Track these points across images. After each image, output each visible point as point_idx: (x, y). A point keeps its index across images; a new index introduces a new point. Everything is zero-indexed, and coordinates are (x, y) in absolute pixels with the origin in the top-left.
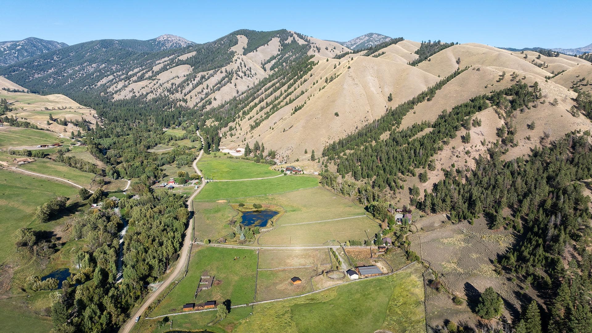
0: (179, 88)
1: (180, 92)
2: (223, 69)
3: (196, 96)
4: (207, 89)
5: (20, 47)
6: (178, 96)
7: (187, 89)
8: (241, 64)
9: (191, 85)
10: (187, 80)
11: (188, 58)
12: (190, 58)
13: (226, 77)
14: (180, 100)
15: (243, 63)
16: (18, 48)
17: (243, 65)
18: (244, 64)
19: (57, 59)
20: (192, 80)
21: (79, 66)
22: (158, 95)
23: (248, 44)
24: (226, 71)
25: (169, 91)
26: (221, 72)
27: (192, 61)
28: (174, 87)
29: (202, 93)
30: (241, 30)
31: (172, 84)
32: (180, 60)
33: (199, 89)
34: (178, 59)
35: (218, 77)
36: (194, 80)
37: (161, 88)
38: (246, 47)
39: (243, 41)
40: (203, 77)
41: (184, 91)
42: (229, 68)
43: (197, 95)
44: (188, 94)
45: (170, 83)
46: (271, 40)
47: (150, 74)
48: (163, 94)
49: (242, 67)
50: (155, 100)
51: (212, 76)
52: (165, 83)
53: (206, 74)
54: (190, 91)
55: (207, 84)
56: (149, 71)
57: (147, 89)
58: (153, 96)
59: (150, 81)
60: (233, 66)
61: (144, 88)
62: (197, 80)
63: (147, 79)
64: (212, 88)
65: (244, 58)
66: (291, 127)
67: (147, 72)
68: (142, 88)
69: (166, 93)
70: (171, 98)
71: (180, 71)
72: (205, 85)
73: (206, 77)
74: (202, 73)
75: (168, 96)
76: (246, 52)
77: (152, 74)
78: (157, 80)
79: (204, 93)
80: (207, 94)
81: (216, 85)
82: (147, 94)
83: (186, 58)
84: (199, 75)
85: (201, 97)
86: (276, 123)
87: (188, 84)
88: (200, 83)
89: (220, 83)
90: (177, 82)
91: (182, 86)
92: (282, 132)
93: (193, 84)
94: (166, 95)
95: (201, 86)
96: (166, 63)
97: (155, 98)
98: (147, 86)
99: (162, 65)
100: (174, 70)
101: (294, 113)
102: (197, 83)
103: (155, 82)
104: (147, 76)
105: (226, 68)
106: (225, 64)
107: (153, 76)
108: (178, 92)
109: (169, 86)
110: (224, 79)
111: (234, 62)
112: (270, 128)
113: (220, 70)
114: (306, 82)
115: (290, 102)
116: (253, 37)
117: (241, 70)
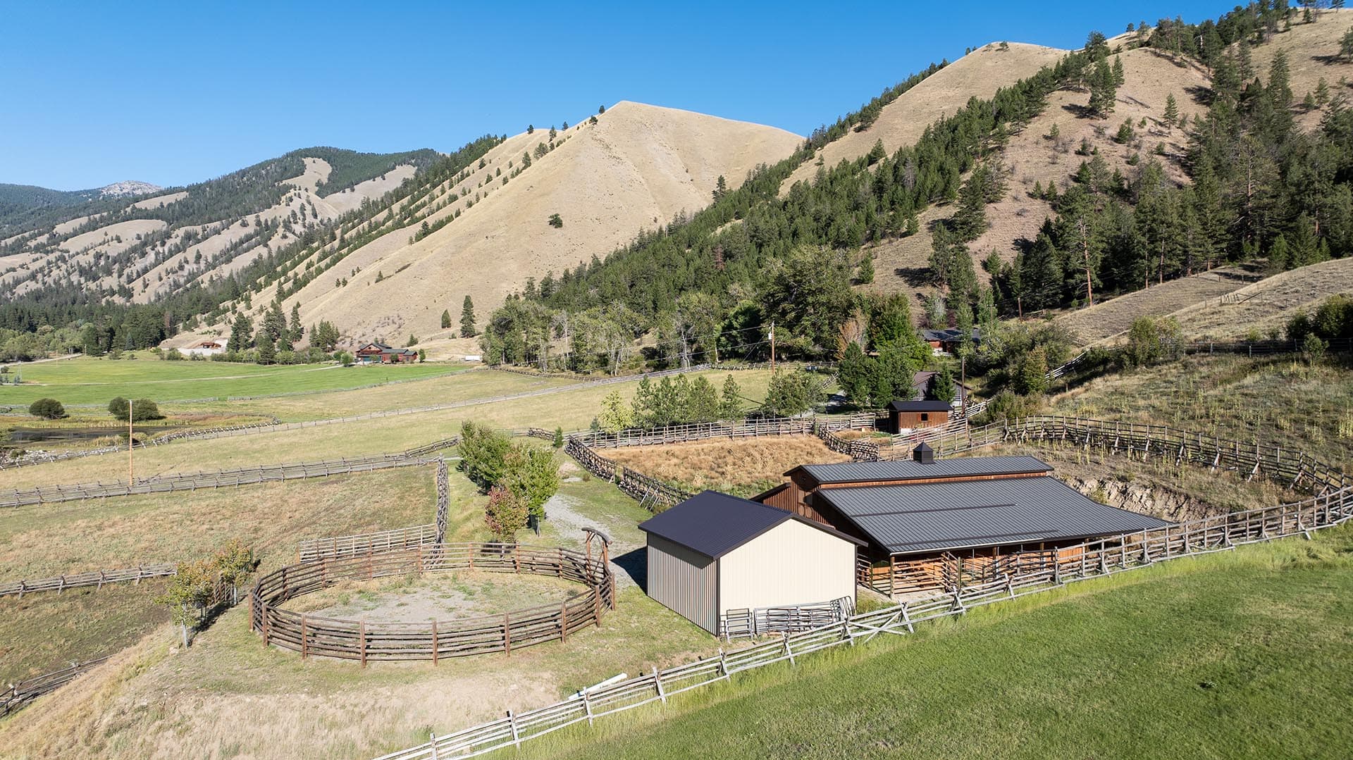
0: (117, 266)
1: (115, 275)
2: (251, 219)
3: (161, 279)
4: (196, 262)
6: (110, 282)
7: (139, 264)
8: (303, 208)
9: (151, 257)
10: (145, 244)
11: (162, 206)
12: (169, 205)
13: (257, 233)
14: (113, 293)
15: (308, 208)
17: (308, 211)
18: (314, 209)
20: (158, 243)
22: (50, 281)
23: (331, 176)
24: (258, 223)
25: (82, 272)
26: (244, 225)
27: (173, 211)
28: (102, 262)
29: (180, 273)
30: (316, 149)
31: (98, 256)
32: (140, 210)
33: (173, 262)
34: (133, 207)
35: (235, 233)
36: (163, 244)
37: (64, 267)
38: (325, 181)
39: (319, 170)
40: (189, 237)
41: (127, 271)
42: (266, 215)
43: (165, 278)
44: (139, 276)
45: (92, 252)
46: (394, 168)
47: (43, 239)
48: (63, 282)
49: (304, 215)
50: (37, 296)
51: (218, 232)
52: (78, 254)
53: (199, 229)
54: (146, 271)
55: (198, 252)
56: (41, 234)
57: (22, 273)
58: (32, 286)
59: (38, 255)
60: (280, 212)
61: (14, 270)
62: (170, 243)
63: (29, 250)
64: (210, 260)
65: (315, 199)
66: (404, 268)
67: (33, 237)
68: (8, 271)
69: (75, 278)
70: (87, 289)
71: (131, 231)
72: (191, 253)
73: (199, 237)
74: (189, 228)
75: (80, 284)
76: (323, 191)
77: (48, 239)
78: (58, 254)
79: (186, 273)
80: (194, 273)
81: (223, 253)
82: (17, 282)
83: (158, 205)
84: (181, 232)
85: (174, 282)
86: (358, 270)
87: (143, 255)
88: (178, 249)
89: (235, 249)
90: (114, 250)
91: (125, 259)
92: (373, 283)
93: (157, 254)
94: (75, 283)
95: (179, 257)
96: (97, 216)
97: (38, 290)
98: (22, 267)
99: (84, 220)
100: (114, 230)
101: (419, 238)
102: (170, 250)
103: (52, 257)
104: (32, 244)
105: (258, 216)
106: (257, 208)
107: (49, 245)
108: (109, 273)
109: (87, 260)
110: (248, 239)
111: (284, 204)
112: (338, 284)
113: (240, 221)
114: (465, 179)
115: (410, 223)
116: (347, 163)
117: (300, 221)
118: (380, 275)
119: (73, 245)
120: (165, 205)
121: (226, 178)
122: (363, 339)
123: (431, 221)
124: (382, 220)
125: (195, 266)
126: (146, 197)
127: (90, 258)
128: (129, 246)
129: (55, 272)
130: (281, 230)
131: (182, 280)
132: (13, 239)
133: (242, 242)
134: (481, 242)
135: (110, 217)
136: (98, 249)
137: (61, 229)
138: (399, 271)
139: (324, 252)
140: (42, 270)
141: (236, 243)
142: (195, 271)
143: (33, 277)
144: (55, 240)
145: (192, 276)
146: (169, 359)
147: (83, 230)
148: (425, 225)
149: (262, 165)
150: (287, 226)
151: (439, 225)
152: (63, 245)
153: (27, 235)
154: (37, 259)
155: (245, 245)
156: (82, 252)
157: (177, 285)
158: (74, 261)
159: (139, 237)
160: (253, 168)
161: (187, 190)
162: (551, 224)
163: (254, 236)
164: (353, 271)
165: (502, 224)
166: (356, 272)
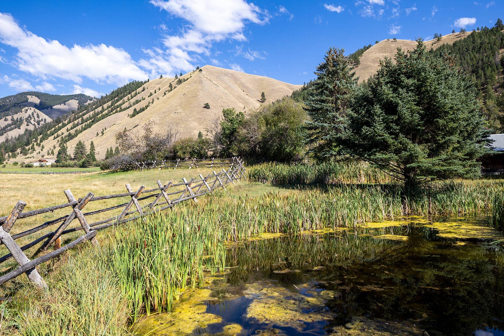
2: (9, 118)
8: (33, 114)
17: (35, 115)
23: (40, 103)
24: (13, 120)
26: (6, 120)
35: (2, 123)
38: (39, 105)
39: (34, 100)
42: (16, 117)
46: (69, 101)
49: (34, 117)
60: (23, 115)
66: (136, 126)
76: (39, 108)
86: (106, 129)
101: (133, 115)
105: (12, 117)
106: (11, 114)
110: (9, 125)
111: (24, 112)
112: (98, 134)
113: (4, 119)
114: (138, 95)
115: (122, 110)
116: (46, 98)
117: (33, 119)
118: (125, 129)
123: (137, 108)
133: (6, 127)
134: (173, 115)
138: (134, 127)
139: (74, 124)
141: (4, 128)
146: (26, 167)
150: (28, 121)
151: (142, 110)
155: (9, 128)
162: (205, 107)
163: (12, 125)
164: (103, 129)
165: (178, 108)
166: (104, 130)
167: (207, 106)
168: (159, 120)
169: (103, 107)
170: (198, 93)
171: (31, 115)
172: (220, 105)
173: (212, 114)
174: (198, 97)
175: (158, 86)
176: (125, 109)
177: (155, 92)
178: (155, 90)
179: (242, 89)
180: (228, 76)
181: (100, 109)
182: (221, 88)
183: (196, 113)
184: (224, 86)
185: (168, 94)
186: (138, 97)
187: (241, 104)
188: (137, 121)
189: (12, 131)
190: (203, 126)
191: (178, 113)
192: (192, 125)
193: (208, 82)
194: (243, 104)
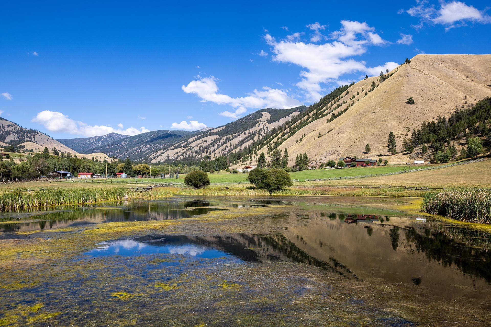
0: (206, 150)
1: (206, 153)
2: (247, 132)
4: (230, 147)
5: (104, 139)
6: (204, 155)
7: (212, 149)
8: (264, 127)
9: (216, 146)
10: (214, 142)
12: (220, 131)
16: (102, 140)
17: (265, 128)
18: (267, 127)
19: (124, 144)
20: (218, 142)
21: (137, 147)
22: (187, 156)
23: (271, 117)
24: (250, 133)
25: (196, 152)
26: (245, 134)
27: (222, 132)
28: (202, 149)
29: (225, 150)
30: (265, 110)
31: (200, 147)
32: (212, 133)
33: (223, 147)
34: (210, 132)
35: (242, 136)
36: (219, 142)
37: (191, 151)
38: (269, 119)
39: (266, 116)
40: (228, 139)
41: (209, 151)
42: (252, 130)
43: (220, 153)
44: (212, 152)
45: (199, 146)
46: (292, 113)
47: (185, 143)
48: (191, 156)
49: (264, 129)
51: (237, 137)
52: (195, 147)
53: (231, 136)
54: (214, 151)
55: (231, 143)
56: (185, 142)
57: (179, 154)
58: (182, 157)
59: (184, 148)
60: (257, 129)
61: (177, 153)
62: (222, 141)
63: (182, 147)
64: (235, 146)
65: (267, 124)
66: (331, 131)
67: (183, 143)
68: (176, 154)
69: (194, 154)
70: (197, 158)
71: (210, 139)
72: (228, 144)
73: (231, 138)
74: (228, 136)
75: (195, 156)
76: (269, 122)
77: (187, 143)
78: (189, 147)
79: (227, 150)
80: (229, 150)
81: (238, 144)
82: (178, 156)
83: (217, 131)
84: (225, 138)
85: (224, 153)
86: (305, 136)
87: (213, 146)
88: (225, 143)
89: (243, 142)
90: (205, 145)
91: (208, 148)
92: (317, 138)
93: (218, 145)
94: (194, 156)
95: (225, 145)
96: (200, 136)
97: (184, 158)
98: (179, 152)
99: (196, 137)
100: (204, 139)
101: (331, 120)
102: (222, 144)
103: (188, 149)
104: (182, 145)
105: (249, 131)
106: (249, 128)
107: (187, 145)
108: (203, 152)
109: (197, 148)
110: (247, 138)
111: (257, 126)
112: (297, 142)
113: (243, 133)
114: (341, 99)
115: (323, 116)
116: (276, 113)
117: (263, 132)
118: (320, 134)
119: (193, 145)
120: (219, 131)
121: (237, 121)
122: (322, 161)
123: (336, 112)
124: (305, 119)
125: (230, 148)
126: (214, 129)
127: (198, 147)
128: (210, 143)
129: (188, 153)
130: (257, 135)
131: (226, 153)
132: (178, 144)
133: (244, 139)
134: (370, 116)
135: (203, 136)
136: (200, 145)
137: (190, 140)
138: (329, 132)
139: (283, 133)
140: (185, 152)
142: (230, 150)
143: (182, 155)
144: (188, 144)
145: (229, 151)
146: (233, 173)
147: (196, 140)
148: (333, 114)
149: (248, 116)
150: (259, 133)
151: (340, 114)
152: (190, 145)
153: (181, 142)
154: (184, 149)
155: (246, 140)
156: (196, 146)
157: (224, 154)
158: (194, 149)
159: (212, 140)
160: (245, 117)
161: (225, 126)
162: (408, 103)
163: (248, 137)
164: (302, 136)
165: (377, 107)
166: (304, 136)
167: (411, 101)
168: (355, 123)
169: (309, 116)
170: (402, 88)
171: (262, 128)
172: (430, 98)
173: (416, 110)
174: (402, 92)
175: (361, 88)
176: (326, 115)
177: (358, 94)
178: (358, 92)
179: (464, 75)
180: (447, 63)
181: (306, 117)
182: (434, 78)
183: (396, 111)
184: (438, 75)
185: (369, 94)
186: (341, 101)
187: (462, 93)
188: (333, 125)
189: (248, 142)
190: (403, 125)
191: (375, 113)
192: (389, 125)
193: (417, 73)
194: (464, 93)
